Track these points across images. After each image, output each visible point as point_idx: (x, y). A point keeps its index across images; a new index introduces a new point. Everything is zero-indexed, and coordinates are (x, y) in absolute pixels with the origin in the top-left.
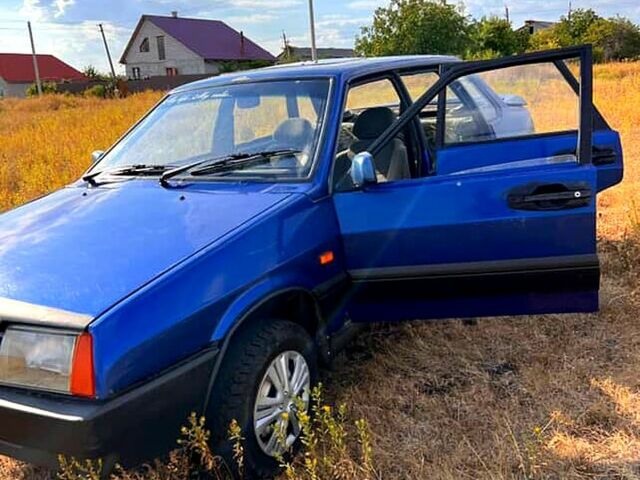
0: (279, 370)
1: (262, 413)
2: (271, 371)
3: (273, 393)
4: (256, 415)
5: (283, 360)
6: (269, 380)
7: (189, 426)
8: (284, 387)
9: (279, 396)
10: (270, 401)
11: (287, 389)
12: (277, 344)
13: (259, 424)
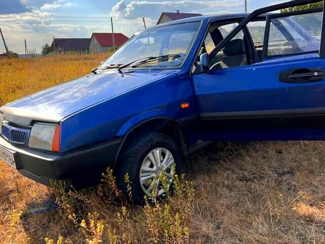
0: (155, 155)
1: (145, 174)
2: (150, 155)
3: (152, 166)
4: (141, 174)
5: (158, 151)
6: (149, 159)
7: (106, 174)
8: (157, 164)
9: (155, 168)
10: (150, 169)
11: (159, 165)
12: (154, 143)
13: (142, 179)
